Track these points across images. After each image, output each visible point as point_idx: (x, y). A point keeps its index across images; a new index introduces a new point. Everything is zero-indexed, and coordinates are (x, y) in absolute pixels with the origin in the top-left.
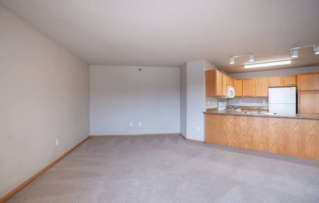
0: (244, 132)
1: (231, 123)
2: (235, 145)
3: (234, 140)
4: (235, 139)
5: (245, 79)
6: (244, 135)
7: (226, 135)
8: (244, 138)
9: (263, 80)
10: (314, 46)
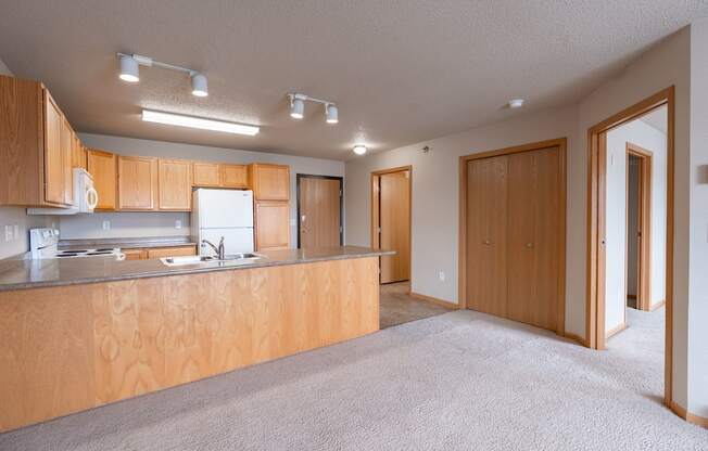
0: (180, 330)
1: (130, 308)
2: (146, 386)
3: (144, 368)
4: (149, 363)
5: (124, 158)
6: (181, 338)
7: (107, 361)
8: (183, 349)
9: (178, 167)
10: (327, 104)
